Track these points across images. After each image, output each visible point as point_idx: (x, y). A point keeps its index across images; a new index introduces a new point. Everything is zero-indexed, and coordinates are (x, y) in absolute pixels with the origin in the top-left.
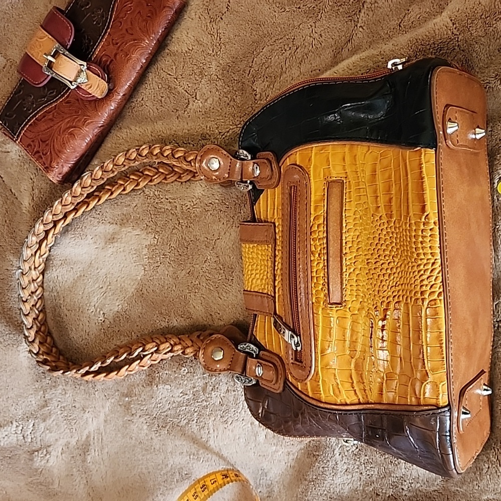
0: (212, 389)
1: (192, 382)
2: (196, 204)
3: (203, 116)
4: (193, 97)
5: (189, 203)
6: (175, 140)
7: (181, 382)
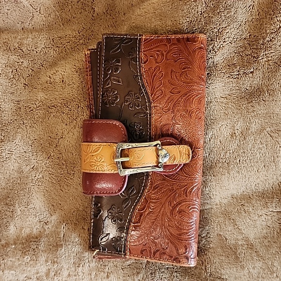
0: (55, 275)
1: (36, 268)
2: (39, 106)
3: (47, 29)
4: (37, 11)
5: (32, 106)
6: (20, 47)
7: (25, 268)
